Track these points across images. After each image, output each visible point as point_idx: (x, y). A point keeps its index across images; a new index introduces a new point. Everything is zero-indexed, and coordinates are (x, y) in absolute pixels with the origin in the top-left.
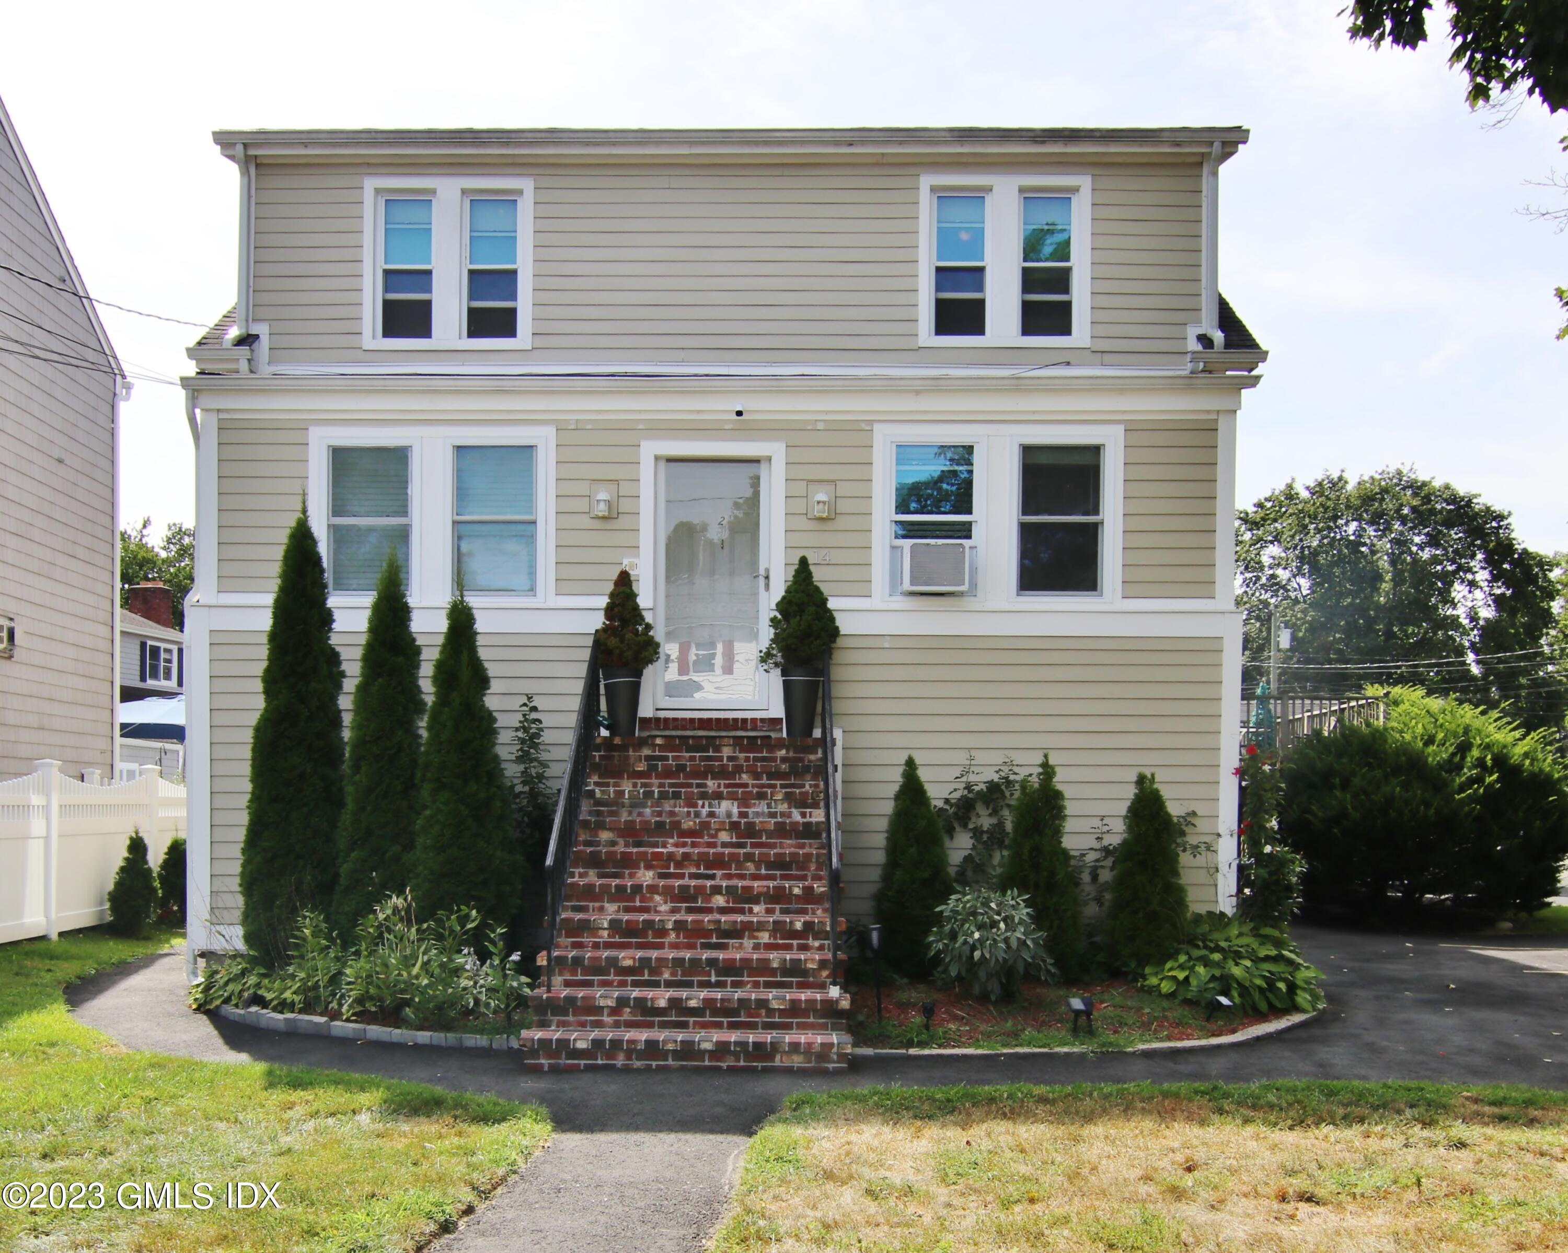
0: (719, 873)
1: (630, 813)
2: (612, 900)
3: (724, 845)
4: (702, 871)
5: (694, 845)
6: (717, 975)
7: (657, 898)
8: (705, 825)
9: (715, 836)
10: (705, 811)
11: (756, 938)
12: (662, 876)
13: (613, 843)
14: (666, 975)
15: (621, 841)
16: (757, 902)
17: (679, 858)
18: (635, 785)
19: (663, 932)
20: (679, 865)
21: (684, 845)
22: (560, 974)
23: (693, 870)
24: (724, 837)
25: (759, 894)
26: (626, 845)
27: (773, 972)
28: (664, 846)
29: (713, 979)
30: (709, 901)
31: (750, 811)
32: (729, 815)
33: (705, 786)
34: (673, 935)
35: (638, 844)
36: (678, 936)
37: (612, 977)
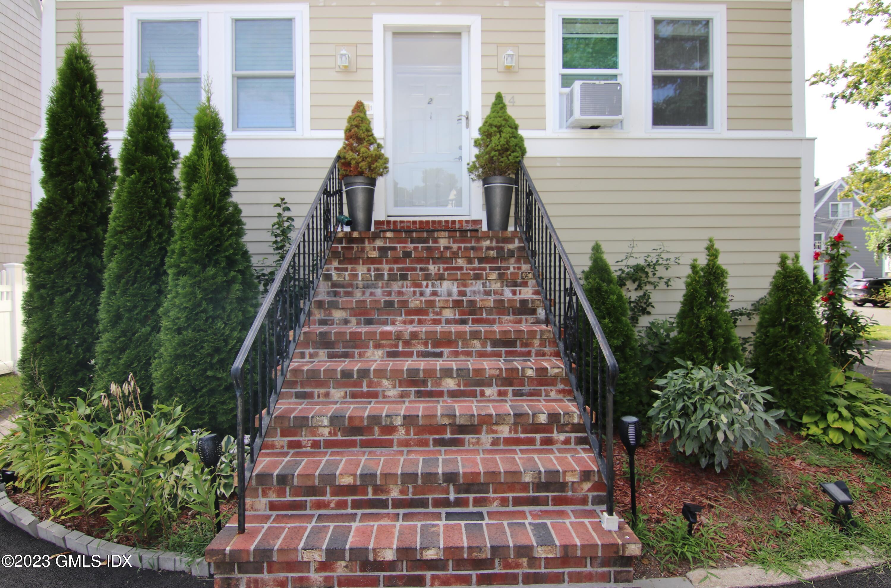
0: (446, 351)
1: (364, 293)
2: (338, 385)
3: (448, 321)
4: (430, 349)
5: (420, 322)
6: (457, 491)
7: (385, 382)
8: (431, 304)
9: (440, 313)
10: (428, 291)
11: (495, 432)
12: (392, 355)
13: (346, 322)
14: (395, 493)
15: (353, 320)
16: (490, 385)
17: (407, 337)
18: (369, 270)
19: (390, 429)
20: (407, 343)
21: (412, 322)
22: (264, 494)
23: (421, 348)
24: (448, 314)
25: (491, 377)
26: (358, 323)
27: (525, 487)
28: (393, 323)
29: (452, 496)
30: (439, 385)
31: (468, 290)
32: (450, 294)
33: (426, 269)
34: (402, 431)
35: (369, 322)
36: (407, 433)
37: (328, 497)
